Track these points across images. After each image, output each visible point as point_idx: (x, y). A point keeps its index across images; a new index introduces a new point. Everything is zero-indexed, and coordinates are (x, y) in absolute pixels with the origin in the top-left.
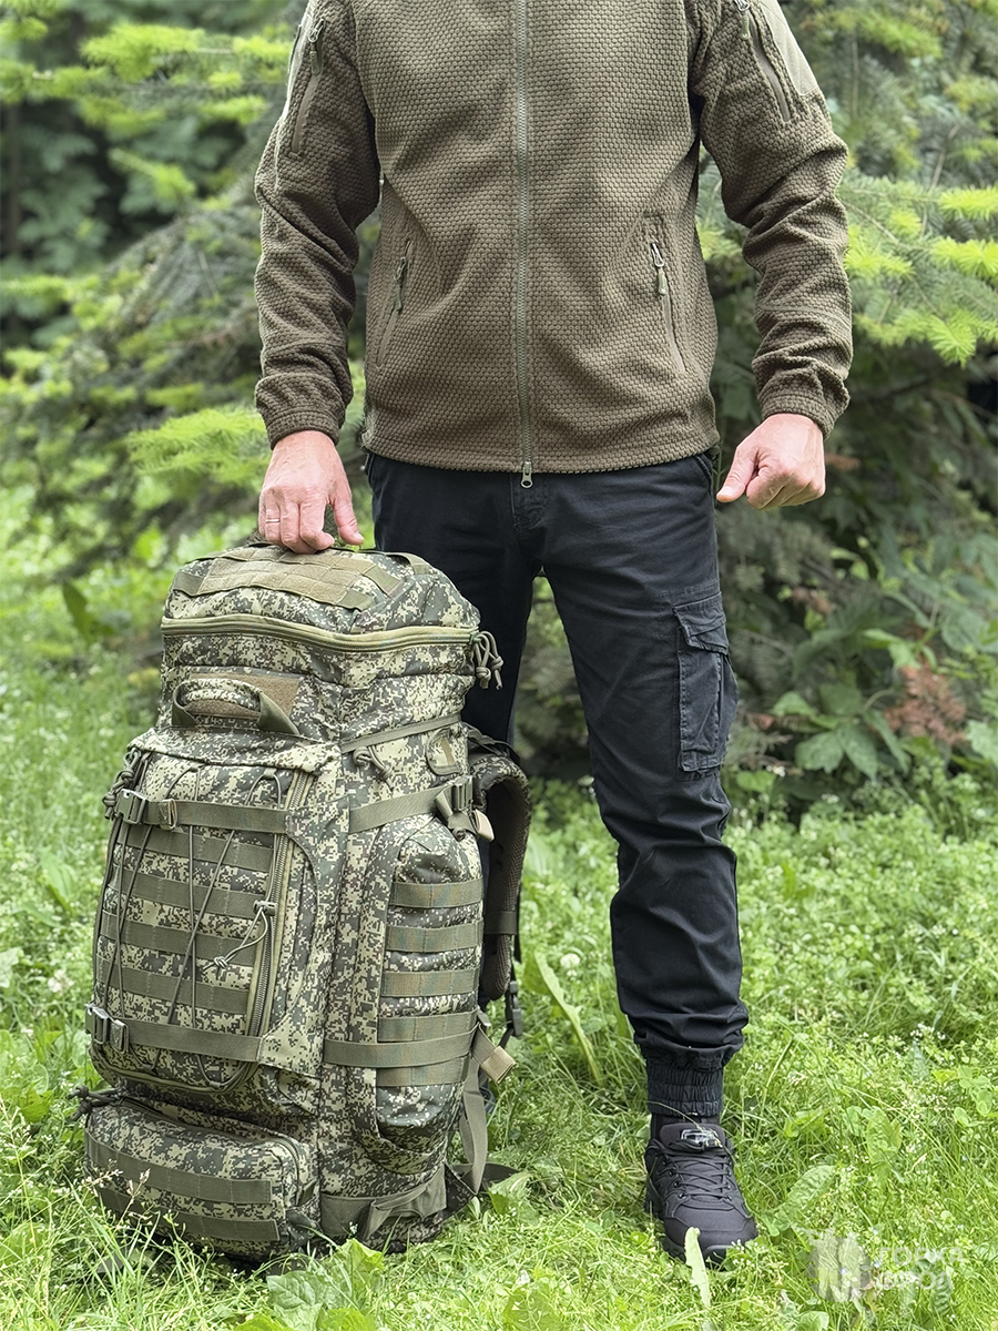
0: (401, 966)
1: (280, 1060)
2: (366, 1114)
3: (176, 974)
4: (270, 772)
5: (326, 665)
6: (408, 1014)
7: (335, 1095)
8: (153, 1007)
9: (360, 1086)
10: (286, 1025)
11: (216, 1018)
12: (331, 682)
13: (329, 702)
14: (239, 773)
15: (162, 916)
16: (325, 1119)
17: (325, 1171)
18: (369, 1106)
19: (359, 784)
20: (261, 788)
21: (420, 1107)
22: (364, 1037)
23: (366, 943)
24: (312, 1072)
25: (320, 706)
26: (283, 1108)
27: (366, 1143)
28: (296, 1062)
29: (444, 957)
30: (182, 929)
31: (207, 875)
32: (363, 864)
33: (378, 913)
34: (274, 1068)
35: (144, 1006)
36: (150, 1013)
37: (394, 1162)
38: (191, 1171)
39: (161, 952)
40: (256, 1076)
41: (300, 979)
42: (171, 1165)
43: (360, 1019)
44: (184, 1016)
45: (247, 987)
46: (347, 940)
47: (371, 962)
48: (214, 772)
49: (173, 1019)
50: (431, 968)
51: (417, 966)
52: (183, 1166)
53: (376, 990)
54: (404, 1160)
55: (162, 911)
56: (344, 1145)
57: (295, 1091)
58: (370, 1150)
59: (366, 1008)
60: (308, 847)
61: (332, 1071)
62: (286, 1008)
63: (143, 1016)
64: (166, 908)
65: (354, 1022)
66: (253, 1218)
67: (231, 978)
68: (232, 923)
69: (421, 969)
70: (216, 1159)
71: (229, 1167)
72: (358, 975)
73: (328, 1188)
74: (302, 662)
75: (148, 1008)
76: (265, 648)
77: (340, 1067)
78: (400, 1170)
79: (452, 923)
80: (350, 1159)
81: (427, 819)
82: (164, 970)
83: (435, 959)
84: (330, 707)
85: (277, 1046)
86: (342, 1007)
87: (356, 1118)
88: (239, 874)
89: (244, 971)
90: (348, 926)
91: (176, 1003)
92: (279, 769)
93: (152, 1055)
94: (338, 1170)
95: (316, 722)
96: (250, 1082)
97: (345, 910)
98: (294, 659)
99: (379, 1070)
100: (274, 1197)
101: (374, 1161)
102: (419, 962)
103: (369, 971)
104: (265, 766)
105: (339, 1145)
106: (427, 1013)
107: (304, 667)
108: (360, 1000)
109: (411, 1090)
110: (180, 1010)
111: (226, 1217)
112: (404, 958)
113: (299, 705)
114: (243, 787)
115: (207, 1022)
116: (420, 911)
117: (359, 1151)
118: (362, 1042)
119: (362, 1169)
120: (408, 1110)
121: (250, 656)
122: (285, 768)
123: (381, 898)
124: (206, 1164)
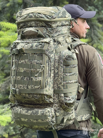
0: (66, 75)
1: (47, 93)
2: (62, 102)
3: (27, 80)
4: (41, 43)
5: (48, 25)
6: (68, 83)
7: (56, 99)
9: (61, 97)
10: (48, 87)
11: (35, 87)
12: (49, 28)
13: (49, 31)
14: (35, 44)
16: (55, 103)
17: (56, 112)
18: (63, 100)
19: (56, 45)
20: (39, 46)
21: (71, 99)
22: (61, 88)
23: (60, 72)
24: (52, 95)
25: (48, 32)
26: (48, 102)
27: (63, 107)
28: (50, 93)
29: (73, 73)
30: (28, 72)
31: (32, 62)
32: (58, 58)
33: (61, 66)
34: (46, 95)
37: (67, 110)
38: (33, 115)
39: (24, 76)
40: (43, 97)
41: (49, 79)
42: (29, 114)
43: (60, 85)
44: (29, 87)
45: (41, 81)
46: (56, 72)
47: (61, 75)
48: (30, 44)
49: (27, 88)
50: (71, 75)
51: (69, 75)
52: (31, 114)
53: (62, 80)
54: (69, 109)
56: (59, 108)
57: (50, 99)
58: (63, 108)
59: (61, 83)
60: (49, 55)
61: (56, 95)
62: (47, 84)
63: (22, 88)
64: (25, 69)
65: (59, 86)
66: (45, 121)
67: (38, 79)
68: (37, 70)
69: (69, 76)
70: (37, 112)
71: (40, 113)
72: (59, 78)
73: (57, 115)
74: (43, 25)
75: (23, 86)
76: (36, 23)
77: (57, 94)
78: (68, 111)
79: (74, 67)
80: (60, 110)
81: (68, 50)
82: (25, 79)
83: (71, 74)
84: (50, 32)
85: (46, 91)
86: (56, 84)
87: (61, 102)
88: (37, 61)
89: (40, 78)
90: (56, 70)
91: (28, 85)
92: (42, 42)
93: (24, 95)
94: (58, 112)
95: (47, 34)
96: (42, 98)
97: (55, 67)
98: (42, 24)
99: (64, 94)
100: (48, 117)
101: (64, 110)
102: (69, 74)
103: (61, 77)
104: (40, 42)
105: (58, 108)
106: (71, 83)
107: (44, 26)
108: (60, 82)
109: (70, 97)
111: (40, 122)
112: (66, 74)
113: (44, 32)
114: (36, 46)
115: (34, 87)
116: (68, 65)
117: (61, 108)
118: (61, 89)
119: (62, 111)
120: (70, 100)
121: (34, 25)
122: (43, 42)
123: (62, 64)
124: (36, 113)
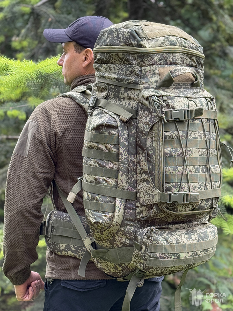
3: (204, 172)
5: (199, 64)
8: (200, 185)
11: (216, 184)
12: (200, 69)
14: (203, 100)
15: (200, 153)
30: (204, 156)
31: (208, 136)
35: (197, 186)
36: (199, 188)
48: (197, 101)
49: (206, 188)
55: (199, 151)
63: (197, 189)
64: (201, 149)
71: (211, 235)
82: (200, 171)
91: (206, 182)
110: (207, 184)
114: (206, 105)
